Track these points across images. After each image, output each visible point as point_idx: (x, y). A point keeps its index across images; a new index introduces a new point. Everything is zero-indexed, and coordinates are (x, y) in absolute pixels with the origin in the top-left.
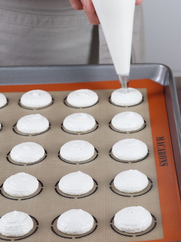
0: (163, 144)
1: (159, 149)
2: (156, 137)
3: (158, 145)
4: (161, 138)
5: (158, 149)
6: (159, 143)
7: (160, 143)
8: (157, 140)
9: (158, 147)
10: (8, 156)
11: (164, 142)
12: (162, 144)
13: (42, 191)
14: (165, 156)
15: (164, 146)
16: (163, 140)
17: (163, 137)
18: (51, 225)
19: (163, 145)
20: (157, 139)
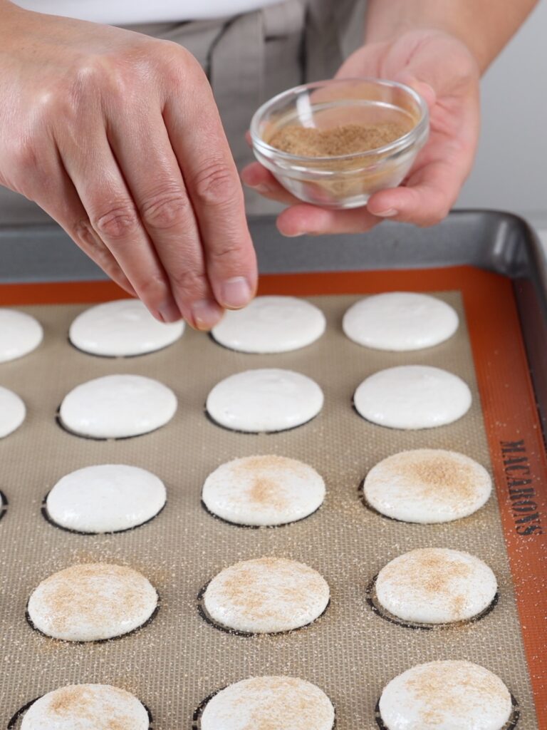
0: (523, 463)
1: (511, 481)
2: (501, 443)
3: (507, 466)
4: (513, 444)
5: (508, 478)
6: (510, 461)
7: (515, 461)
8: (504, 451)
9: (508, 472)
10: (44, 506)
11: (525, 459)
12: (519, 464)
13: (159, 613)
14: (530, 503)
15: (525, 471)
16: (523, 450)
17: (521, 443)
18: (193, 723)
19: (523, 467)
20: (505, 448)
